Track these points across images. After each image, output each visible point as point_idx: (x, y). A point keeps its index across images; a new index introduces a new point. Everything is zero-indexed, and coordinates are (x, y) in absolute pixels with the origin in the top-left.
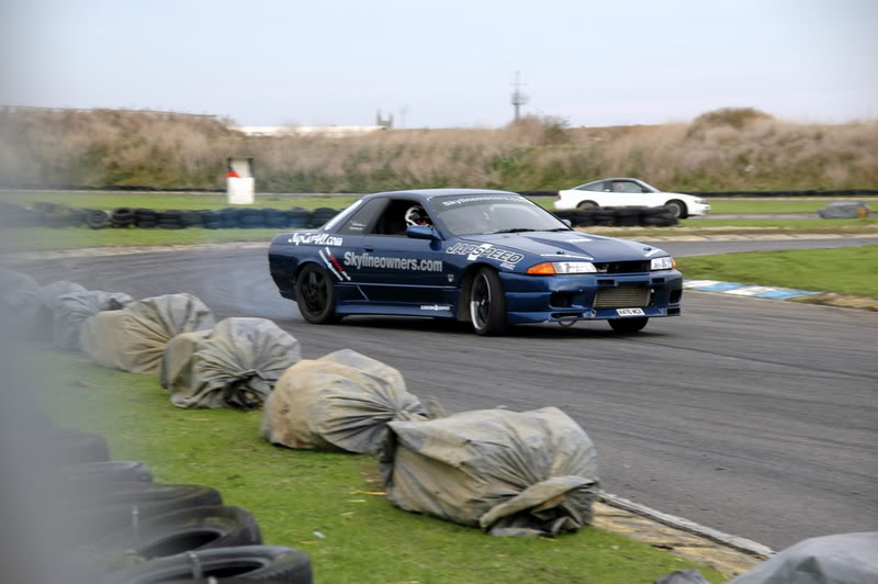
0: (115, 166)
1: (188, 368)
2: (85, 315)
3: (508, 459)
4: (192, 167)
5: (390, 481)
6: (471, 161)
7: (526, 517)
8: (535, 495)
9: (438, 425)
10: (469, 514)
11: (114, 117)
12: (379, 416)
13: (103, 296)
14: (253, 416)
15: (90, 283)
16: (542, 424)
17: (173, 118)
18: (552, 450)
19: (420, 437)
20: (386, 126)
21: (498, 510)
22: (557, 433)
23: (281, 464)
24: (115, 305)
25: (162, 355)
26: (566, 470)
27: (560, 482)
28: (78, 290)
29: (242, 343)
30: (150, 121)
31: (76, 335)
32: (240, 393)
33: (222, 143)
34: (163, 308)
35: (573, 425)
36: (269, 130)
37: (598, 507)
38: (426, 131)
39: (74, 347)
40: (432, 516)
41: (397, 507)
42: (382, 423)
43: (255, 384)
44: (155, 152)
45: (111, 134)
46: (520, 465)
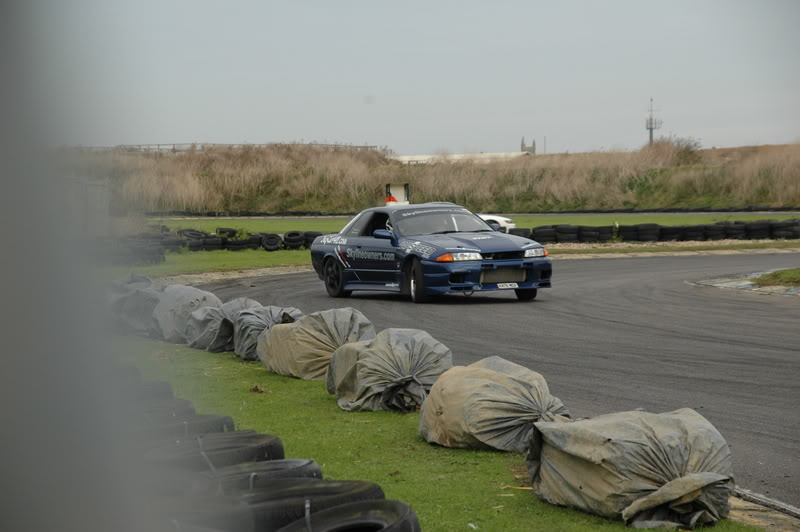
0: (287, 194)
1: (353, 375)
2: (261, 329)
3: (646, 456)
4: (354, 194)
5: (537, 477)
6: (608, 182)
7: (665, 510)
8: (672, 490)
9: (581, 425)
10: (611, 507)
11: (286, 151)
12: (526, 417)
13: (277, 311)
14: (411, 417)
15: (265, 299)
16: (678, 424)
17: (338, 150)
18: (688, 449)
19: (563, 436)
20: (529, 152)
21: (638, 504)
22: (692, 433)
23: (437, 462)
24: (287, 319)
25: (329, 364)
26: (702, 466)
27: (696, 479)
28: (255, 306)
29: (401, 352)
30: (318, 154)
31: (254, 346)
32: (399, 397)
33: (382, 171)
34: (329, 322)
35: (709, 425)
36: (423, 158)
37: (733, 501)
38: (566, 155)
39: (251, 357)
40: (577, 509)
41: (544, 501)
42: (529, 424)
43: (412, 389)
44: (322, 180)
45: (283, 166)
46: (659, 463)
